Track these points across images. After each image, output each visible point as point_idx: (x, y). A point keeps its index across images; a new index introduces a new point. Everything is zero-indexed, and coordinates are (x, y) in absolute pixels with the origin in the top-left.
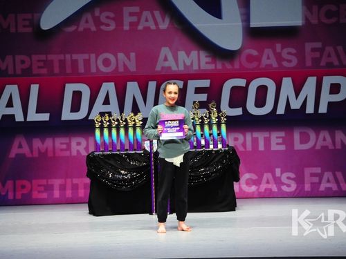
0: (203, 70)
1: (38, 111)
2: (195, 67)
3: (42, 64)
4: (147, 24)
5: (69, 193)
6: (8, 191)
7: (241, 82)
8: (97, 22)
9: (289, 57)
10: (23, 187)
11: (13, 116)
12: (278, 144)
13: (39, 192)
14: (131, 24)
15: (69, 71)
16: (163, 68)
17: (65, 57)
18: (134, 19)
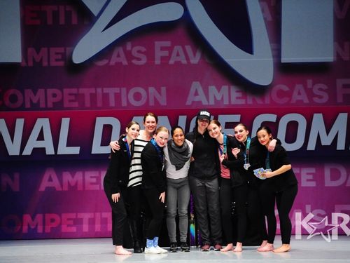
0: (233, 105)
1: (69, 145)
2: (226, 102)
3: (73, 98)
4: (178, 59)
5: (98, 227)
6: (37, 226)
7: (272, 118)
8: (129, 56)
9: (321, 93)
10: (53, 220)
11: (44, 149)
12: (308, 180)
13: (68, 226)
14: (163, 58)
15: (100, 104)
16: (193, 102)
17: (96, 91)
18: (166, 53)
